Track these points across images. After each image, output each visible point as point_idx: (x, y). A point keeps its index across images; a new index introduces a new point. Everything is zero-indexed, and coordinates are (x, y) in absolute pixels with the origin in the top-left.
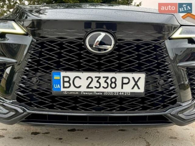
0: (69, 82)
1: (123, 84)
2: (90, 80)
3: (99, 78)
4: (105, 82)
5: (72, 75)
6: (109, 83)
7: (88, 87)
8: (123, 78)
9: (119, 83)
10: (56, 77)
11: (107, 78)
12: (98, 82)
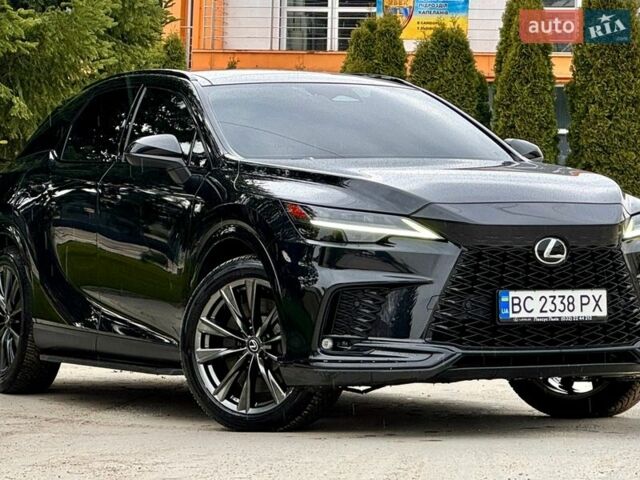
0: (519, 304)
1: (582, 304)
2: (543, 300)
3: (554, 297)
4: (562, 302)
5: (522, 294)
6: (566, 304)
7: (541, 311)
8: (582, 297)
9: (577, 304)
10: (504, 299)
11: (564, 297)
12: (553, 303)
